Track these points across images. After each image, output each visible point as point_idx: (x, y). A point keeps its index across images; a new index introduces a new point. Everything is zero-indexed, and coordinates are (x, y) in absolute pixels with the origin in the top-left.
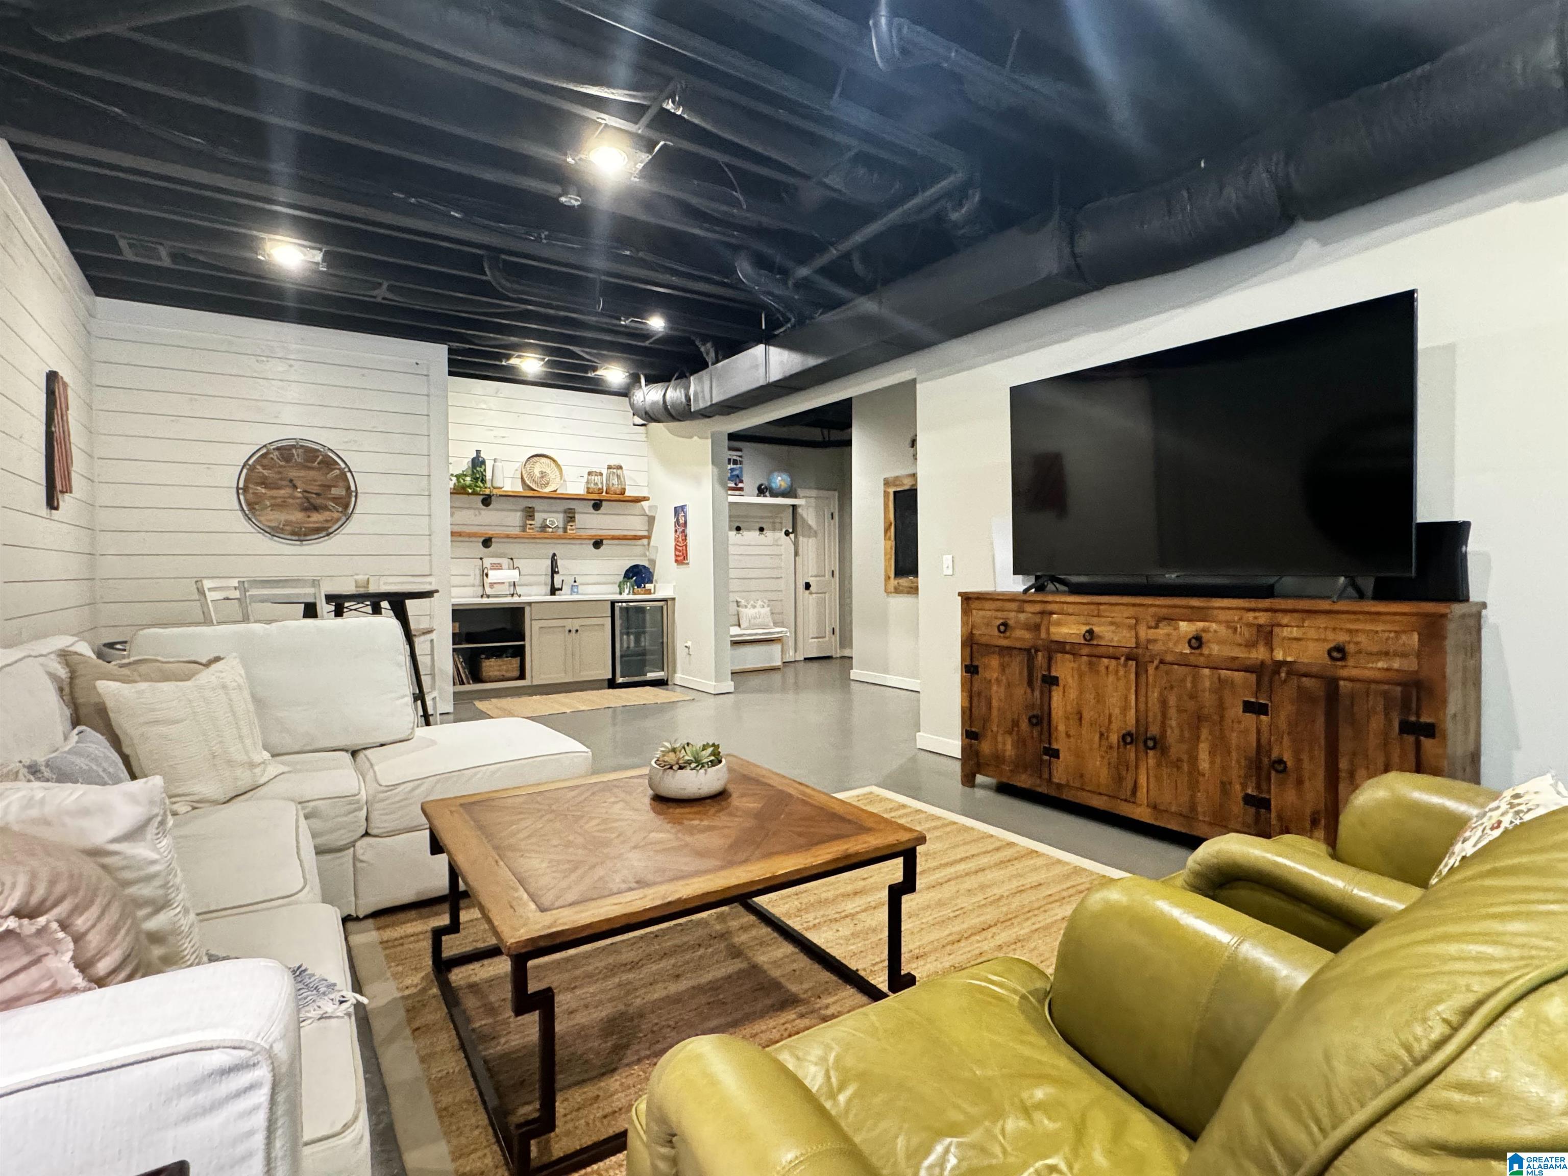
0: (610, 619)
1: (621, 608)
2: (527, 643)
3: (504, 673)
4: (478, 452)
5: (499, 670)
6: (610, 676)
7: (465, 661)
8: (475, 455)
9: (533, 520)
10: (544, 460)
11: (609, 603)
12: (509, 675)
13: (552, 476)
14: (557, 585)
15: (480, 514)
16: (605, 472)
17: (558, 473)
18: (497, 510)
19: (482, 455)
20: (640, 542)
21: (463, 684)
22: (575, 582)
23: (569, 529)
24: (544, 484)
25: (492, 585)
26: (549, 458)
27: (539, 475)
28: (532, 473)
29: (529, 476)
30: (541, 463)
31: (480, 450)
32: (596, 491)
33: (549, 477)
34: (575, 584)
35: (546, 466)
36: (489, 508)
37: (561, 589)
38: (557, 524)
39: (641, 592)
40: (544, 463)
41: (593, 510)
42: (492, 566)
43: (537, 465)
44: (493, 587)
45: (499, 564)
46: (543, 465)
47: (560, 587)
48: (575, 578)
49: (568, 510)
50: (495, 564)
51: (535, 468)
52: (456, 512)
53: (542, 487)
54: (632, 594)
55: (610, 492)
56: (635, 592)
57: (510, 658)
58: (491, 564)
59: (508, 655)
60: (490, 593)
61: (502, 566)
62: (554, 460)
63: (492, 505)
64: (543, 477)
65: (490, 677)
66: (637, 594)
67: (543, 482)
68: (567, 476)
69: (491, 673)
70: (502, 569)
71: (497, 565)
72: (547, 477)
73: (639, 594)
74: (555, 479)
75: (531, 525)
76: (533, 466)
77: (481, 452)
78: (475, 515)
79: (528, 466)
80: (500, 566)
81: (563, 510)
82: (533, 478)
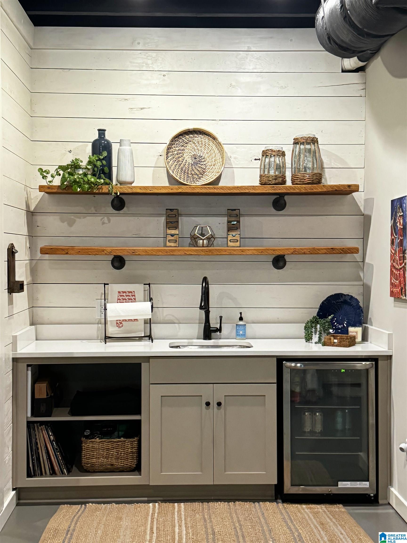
0: (274, 387)
1: (293, 370)
2: (143, 417)
3: (114, 461)
4: (102, 132)
5: (107, 458)
6: (274, 481)
7: (57, 440)
8: (96, 137)
9: (176, 228)
10: (199, 138)
11: (274, 361)
12: (120, 464)
13: (209, 162)
14: (214, 323)
15: (109, 221)
16: (288, 150)
17: (218, 156)
18: (134, 215)
19: (108, 136)
20: (348, 258)
21: (53, 473)
22: (241, 319)
23: (230, 241)
24: (198, 173)
25: (121, 323)
26: (206, 135)
27: (190, 161)
28: (180, 159)
29: (175, 163)
30: (194, 143)
31: (104, 130)
32: (275, 179)
33: (205, 163)
34: (241, 323)
35: (201, 147)
36: (121, 212)
37: (220, 330)
38: (210, 233)
39: (340, 342)
40: (198, 142)
41: (273, 211)
42: (121, 296)
43: (189, 146)
44: (121, 325)
45: (131, 292)
46: (196, 146)
47: (218, 326)
48: (241, 313)
49: (229, 211)
50: (125, 292)
51: (186, 151)
52: (78, 220)
53: (193, 178)
54: (324, 345)
55: (301, 181)
56: (331, 342)
57: (122, 439)
58: (119, 292)
59: (121, 433)
60: (111, 334)
61: (134, 296)
62: (214, 138)
63: (125, 208)
64: (196, 164)
65: (93, 465)
66: (333, 345)
67: (196, 171)
68: (232, 159)
69: (94, 460)
70: (135, 299)
71: (128, 294)
72: (202, 163)
73: (337, 346)
74: (214, 165)
75: (172, 235)
76: (183, 148)
77: (106, 132)
78: (103, 223)
79: (176, 148)
80: (133, 296)
81: (224, 211)
82: (182, 166)
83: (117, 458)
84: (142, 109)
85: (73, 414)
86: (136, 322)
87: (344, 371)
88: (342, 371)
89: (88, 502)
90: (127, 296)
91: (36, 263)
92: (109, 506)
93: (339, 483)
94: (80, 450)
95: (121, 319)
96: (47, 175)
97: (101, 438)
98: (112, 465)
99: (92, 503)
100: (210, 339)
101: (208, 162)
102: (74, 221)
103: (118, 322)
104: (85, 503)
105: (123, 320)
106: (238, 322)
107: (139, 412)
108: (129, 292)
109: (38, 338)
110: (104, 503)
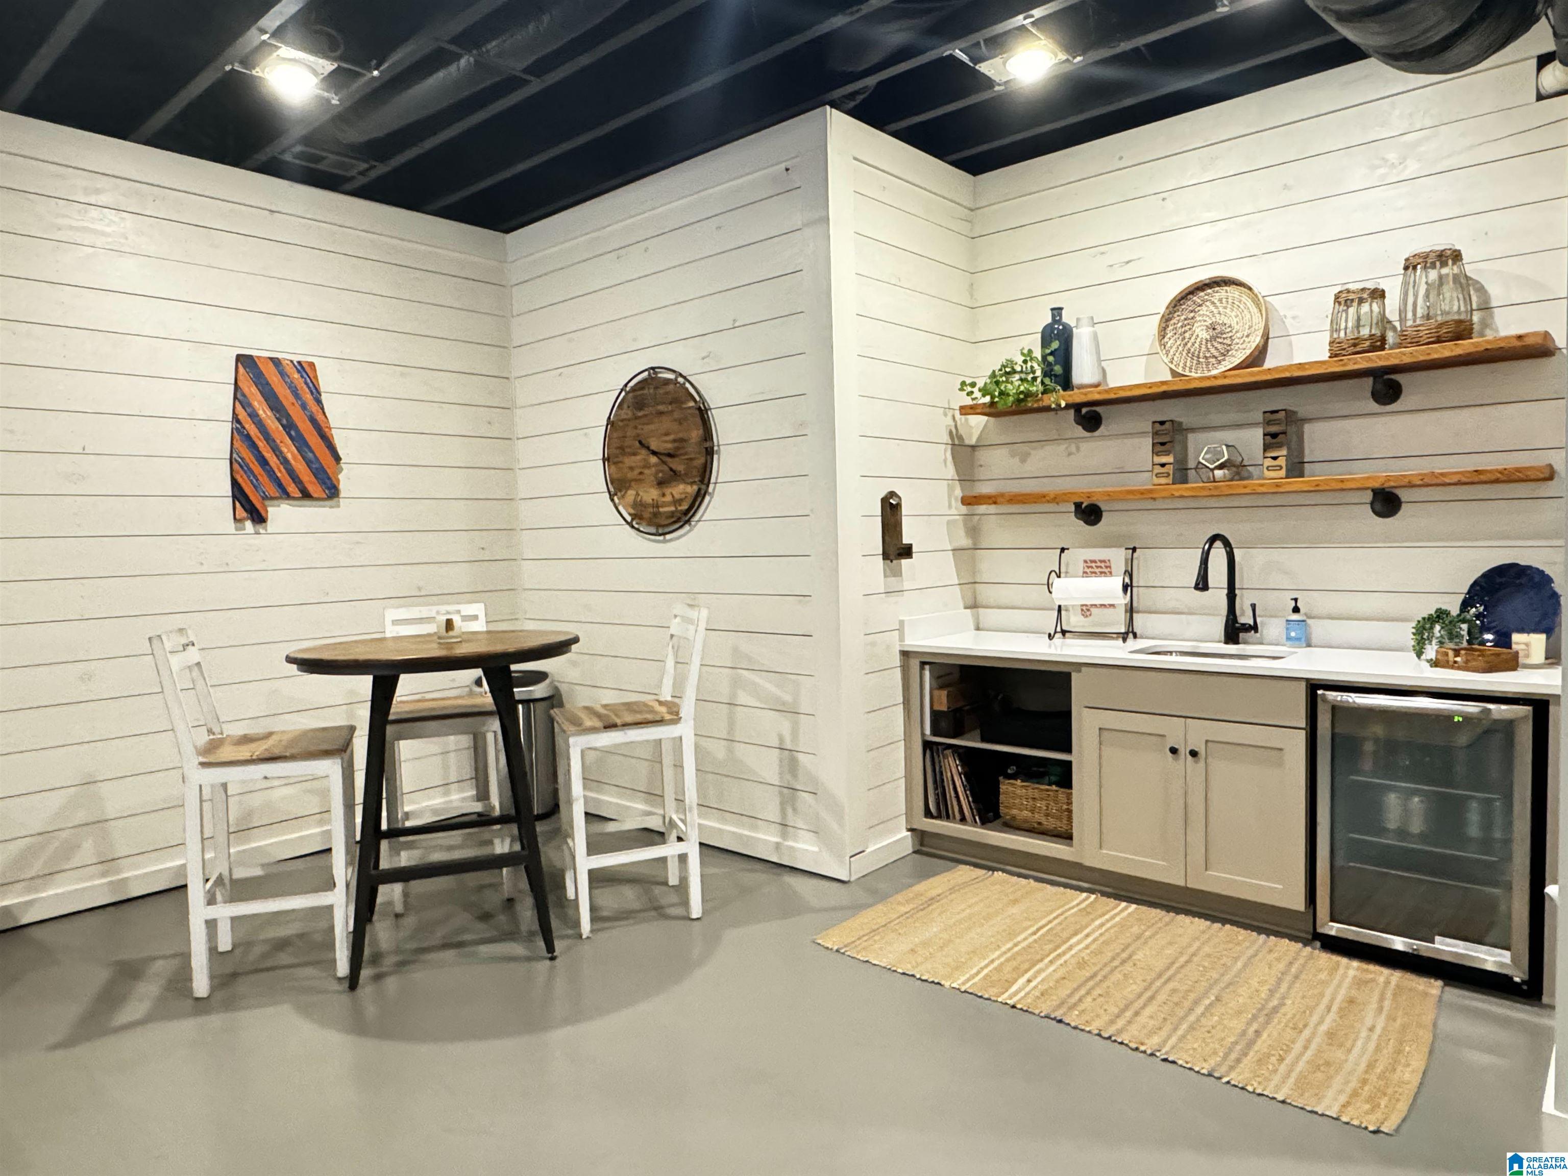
2: (1074, 759)
3: (1043, 820)
4: (1057, 312)
6: (1296, 904)
8: (1049, 320)
9: (1170, 452)
10: (1222, 292)
11: (1301, 691)
12: (1050, 824)
14: (1245, 618)
15: (1078, 449)
17: (1259, 319)
18: (1113, 436)
19: (1066, 318)
21: (963, 820)
22: (1296, 610)
23: (1267, 468)
24: (1217, 354)
25: (1088, 610)
26: (1236, 285)
27: (1204, 335)
28: (1187, 335)
29: (1178, 343)
30: (1213, 303)
31: (1061, 309)
32: (1355, 345)
33: (1230, 334)
34: (1295, 617)
35: (1225, 308)
36: (1097, 433)
37: (1255, 628)
38: (1226, 457)
39: (1467, 662)
40: (1220, 300)
41: (1374, 406)
42: (1088, 567)
43: (1203, 310)
44: (1088, 613)
45: (1104, 561)
46: (1217, 307)
47: (1252, 623)
48: (1296, 600)
49: (1267, 415)
50: (1095, 562)
51: (1198, 319)
52: (1033, 452)
53: (1208, 364)
54: (1436, 666)
55: (1414, 340)
56: (1448, 662)
57: (1054, 787)
58: (1085, 562)
59: (1053, 778)
60: (1074, 627)
61: (1110, 567)
62: (1250, 289)
63: (1102, 428)
64: (1213, 338)
65: (1014, 818)
66: (1454, 666)
67: (1213, 350)
68: (1288, 322)
69: (1015, 812)
70: (1111, 573)
71: (1099, 564)
72: (1224, 336)
73: (1459, 668)
74: (1248, 336)
75: (1163, 465)
76: (1192, 315)
77: (1064, 312)
78: (1070, 454)
79: (1178, 319)
80: (1107, 567)
81: (1260, 417)
82: (1189, 345)
83: (1047, 815)
84: (1128, 262)
85: (983, 740)
86: (1111, 610)
87: (1461, 719)
88: (1456, 719)
89: (997, 870)
90: (1097, 567)
91: (979, 520)
92: (1023, 881)
93: (1438, 938)
94: (996, 793)
95: (1089, 603)
96: (973, 390)
97: (1023, 781)
98: (1040, 823)
99: (1004, 871)
100: (1236, 642)
101: (1237, 332)
102: (1028, 454)
103: (1084, 608)
104: (993, 870)
105: (1092, 605)
106: (1289, 615)
107: (1068, 749)
108: (1101, 561)
109: (981, 626)
110: (1019, 875)
